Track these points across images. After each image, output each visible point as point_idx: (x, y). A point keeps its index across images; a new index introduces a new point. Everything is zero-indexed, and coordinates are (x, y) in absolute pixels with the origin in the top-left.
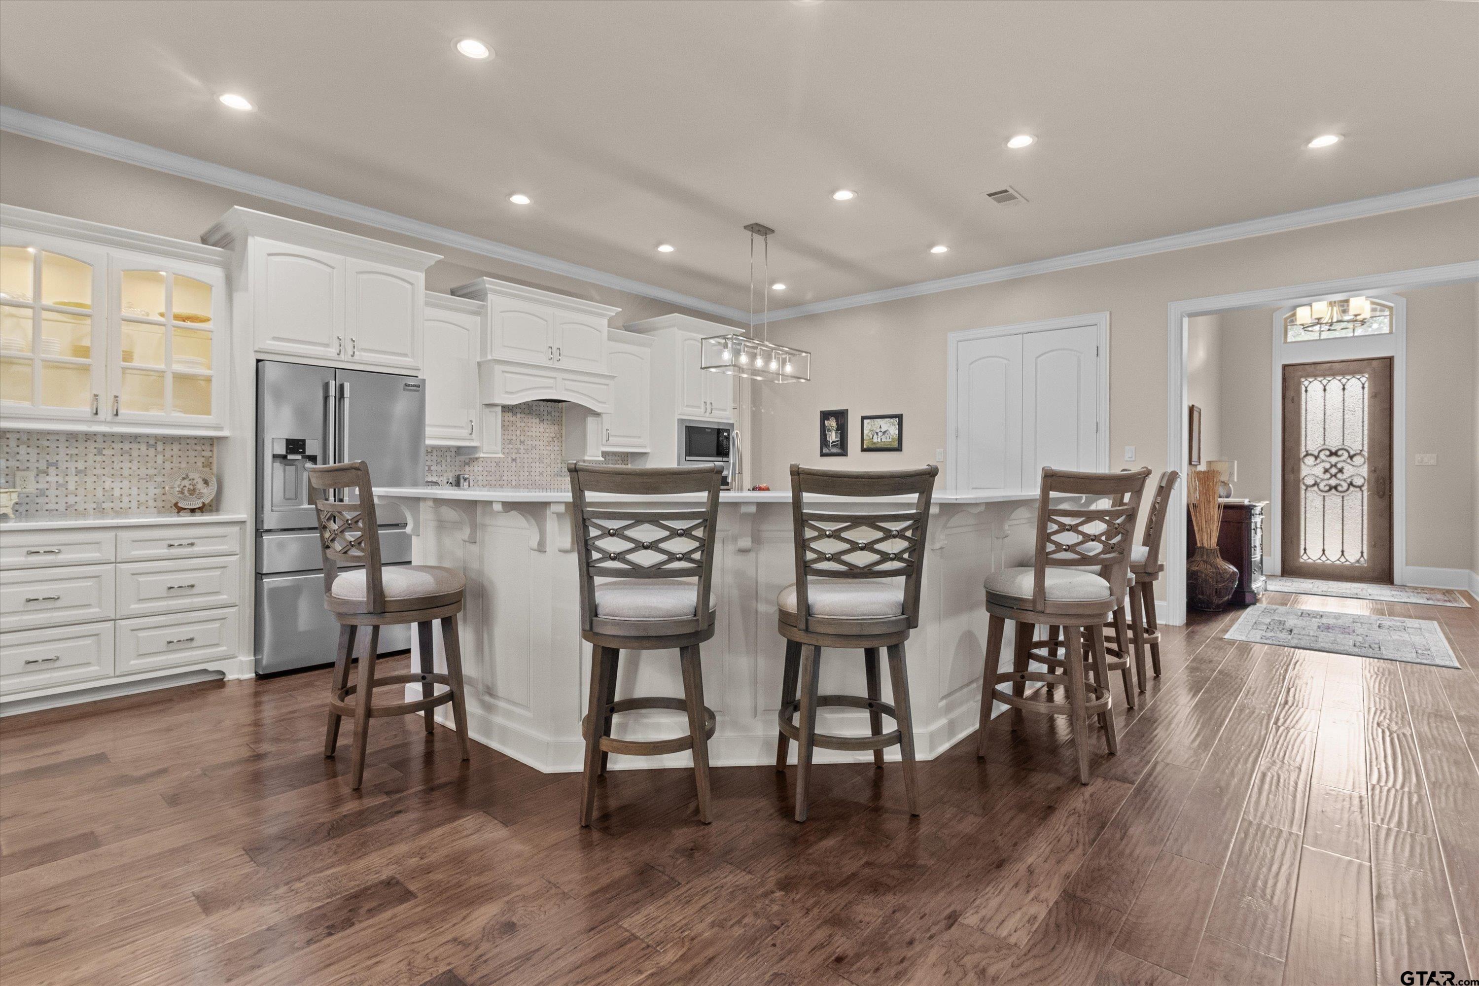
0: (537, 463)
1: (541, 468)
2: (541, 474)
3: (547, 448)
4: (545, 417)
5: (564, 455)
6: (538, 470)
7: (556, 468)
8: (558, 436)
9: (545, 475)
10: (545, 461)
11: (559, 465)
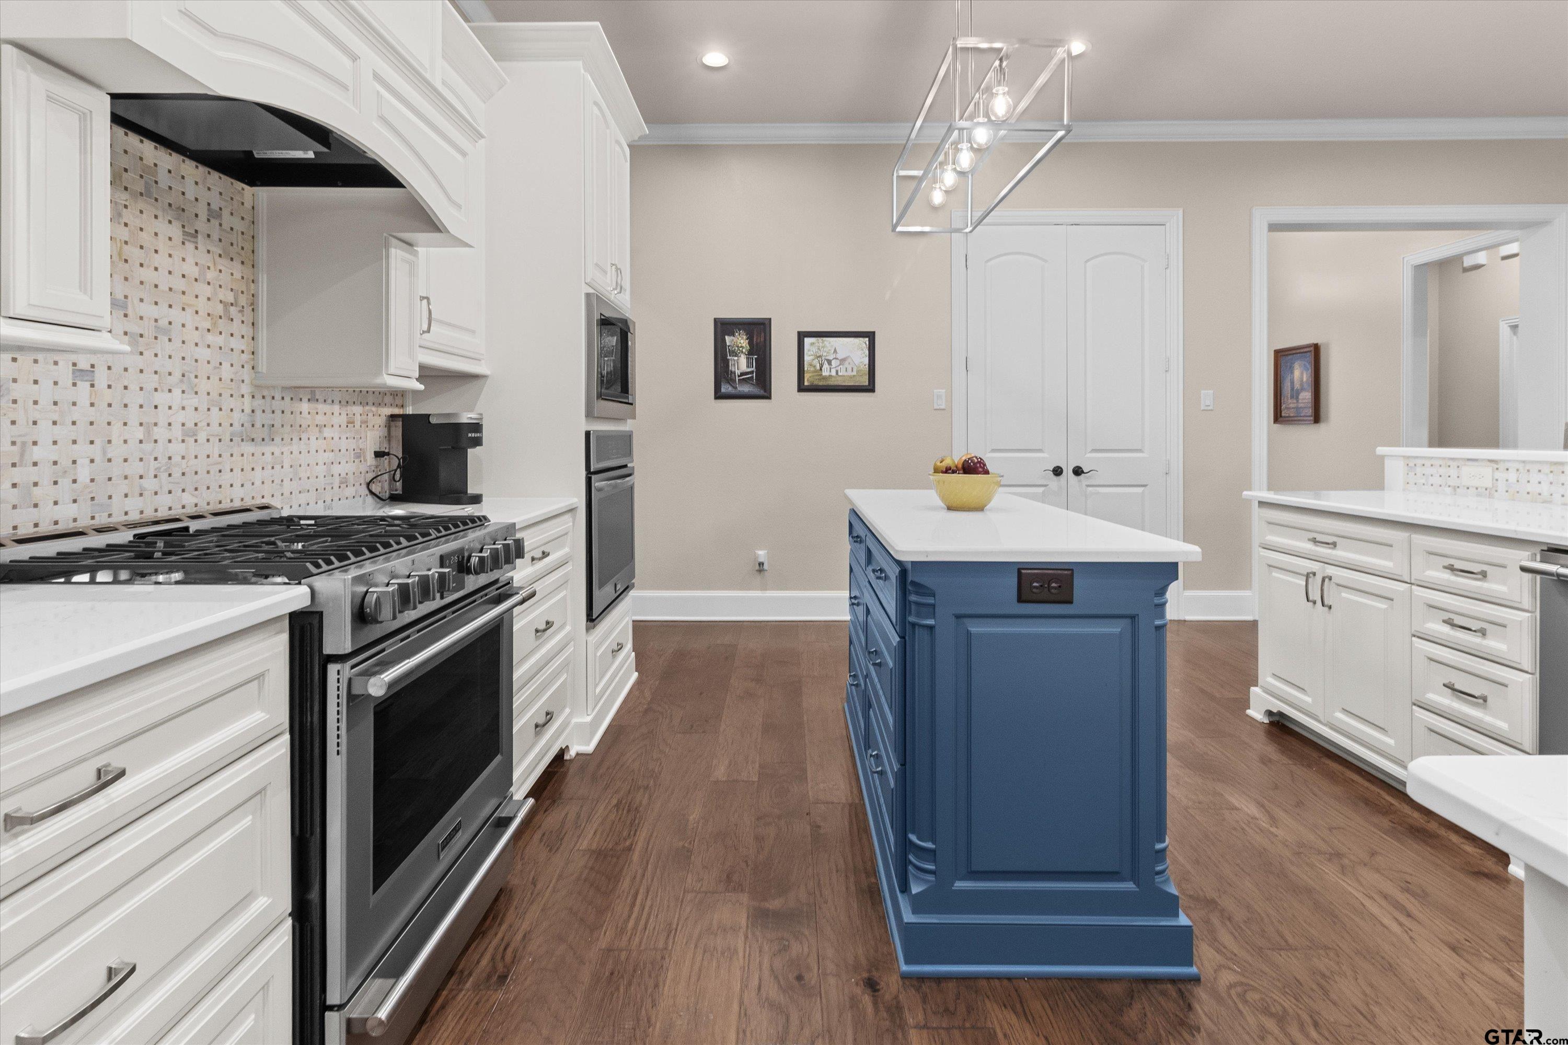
0: (177, 392)
1: (190, 410)
2: (190, 433)
3: (210, 338)
4: (201, 225)
5: (263, 367)
6: (181, 417)
7: (237, 415)
8: (243, 300)
9: (202, 437)
10: (203, 385)
11: (247, 404)
